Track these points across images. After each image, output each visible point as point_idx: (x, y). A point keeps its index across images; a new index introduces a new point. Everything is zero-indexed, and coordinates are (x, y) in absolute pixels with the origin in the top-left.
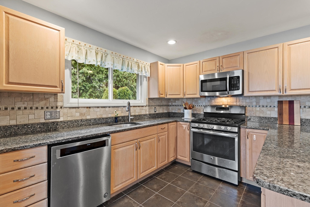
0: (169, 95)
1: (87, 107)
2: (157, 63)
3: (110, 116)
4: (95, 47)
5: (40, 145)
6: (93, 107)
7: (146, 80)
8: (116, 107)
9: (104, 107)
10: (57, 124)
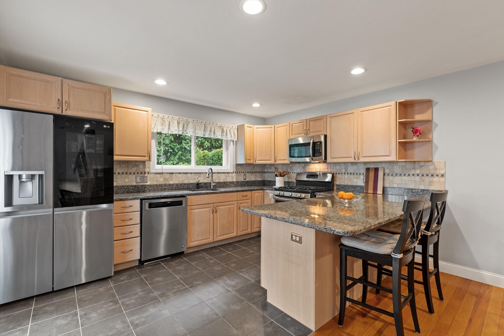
0: (259, 160)
1: (170, 173)
2: (243, 125)
3: (191, 182)
4: (177, 118)
5: (136, 199)
6: (175, 173)
7: (233, 144)
8: (198, 173)
9: (186, 173)
10: (145, 187)
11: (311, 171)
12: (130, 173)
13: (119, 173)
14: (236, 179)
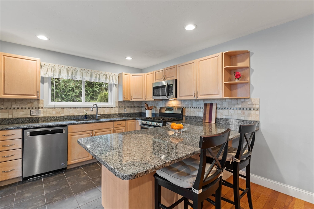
0: (134, 98)
1: (62, 108)
2: (122, 73)
3: (80, 114)
4: (66, 67)
5: (17, 128)
6: (66, 108)
7: (116, 87)
8: (87, 108)
9: (76, 108)
10: (39, 119)
11: (169, 106)
12: (25, 108)
13: (14, 108)
14: (118, 112)
